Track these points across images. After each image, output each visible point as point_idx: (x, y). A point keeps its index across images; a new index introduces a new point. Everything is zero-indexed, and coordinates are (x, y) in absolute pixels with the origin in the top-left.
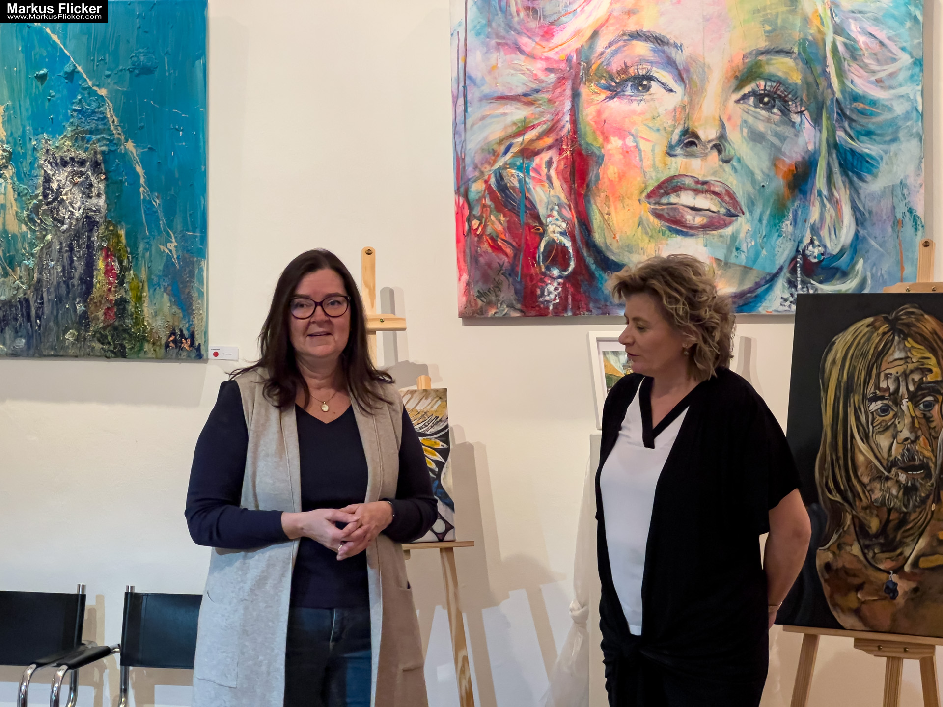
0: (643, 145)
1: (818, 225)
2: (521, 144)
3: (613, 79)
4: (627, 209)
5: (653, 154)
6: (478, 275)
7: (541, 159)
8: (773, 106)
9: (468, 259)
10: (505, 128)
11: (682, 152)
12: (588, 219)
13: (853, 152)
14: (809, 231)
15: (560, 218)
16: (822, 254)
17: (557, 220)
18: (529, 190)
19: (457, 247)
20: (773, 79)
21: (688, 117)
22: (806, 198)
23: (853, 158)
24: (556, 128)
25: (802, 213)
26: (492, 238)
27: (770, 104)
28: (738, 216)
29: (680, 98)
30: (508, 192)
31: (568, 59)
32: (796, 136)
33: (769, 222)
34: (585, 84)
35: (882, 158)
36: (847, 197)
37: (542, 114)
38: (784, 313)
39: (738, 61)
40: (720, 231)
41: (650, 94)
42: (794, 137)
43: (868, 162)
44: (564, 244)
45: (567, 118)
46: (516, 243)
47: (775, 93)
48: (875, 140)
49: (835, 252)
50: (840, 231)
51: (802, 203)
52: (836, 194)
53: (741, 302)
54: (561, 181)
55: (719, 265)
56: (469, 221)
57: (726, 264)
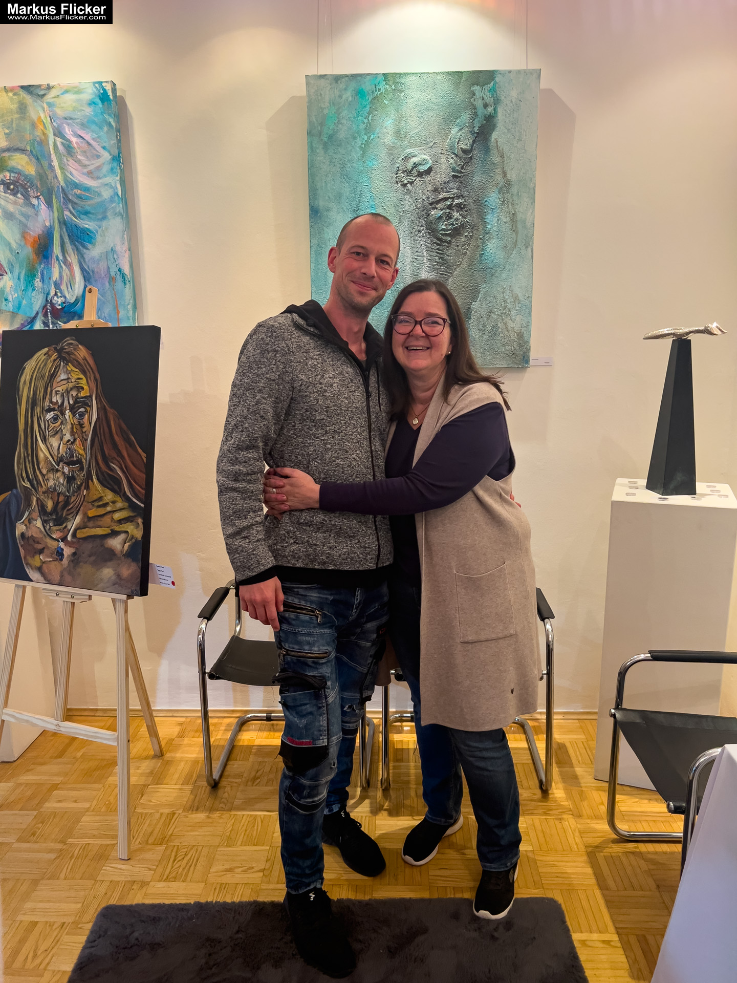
1: (58, 282)
8: (17, 192)
13: (77, 227)
14: (53, 285)
16: (64, 303)
20: (15, 171)
22: (48, 262)
23: (78, 231)
25: (47, 273)
27: (15, 190)
28: (3, 275)
33: (25, 280)
35: (97, 232)
36: (77, 260)
42: (35, 216)
47: (18, 182)
48: (91, 218)
50: (74, 286)
51: (46, 265)
52: (68, 259)
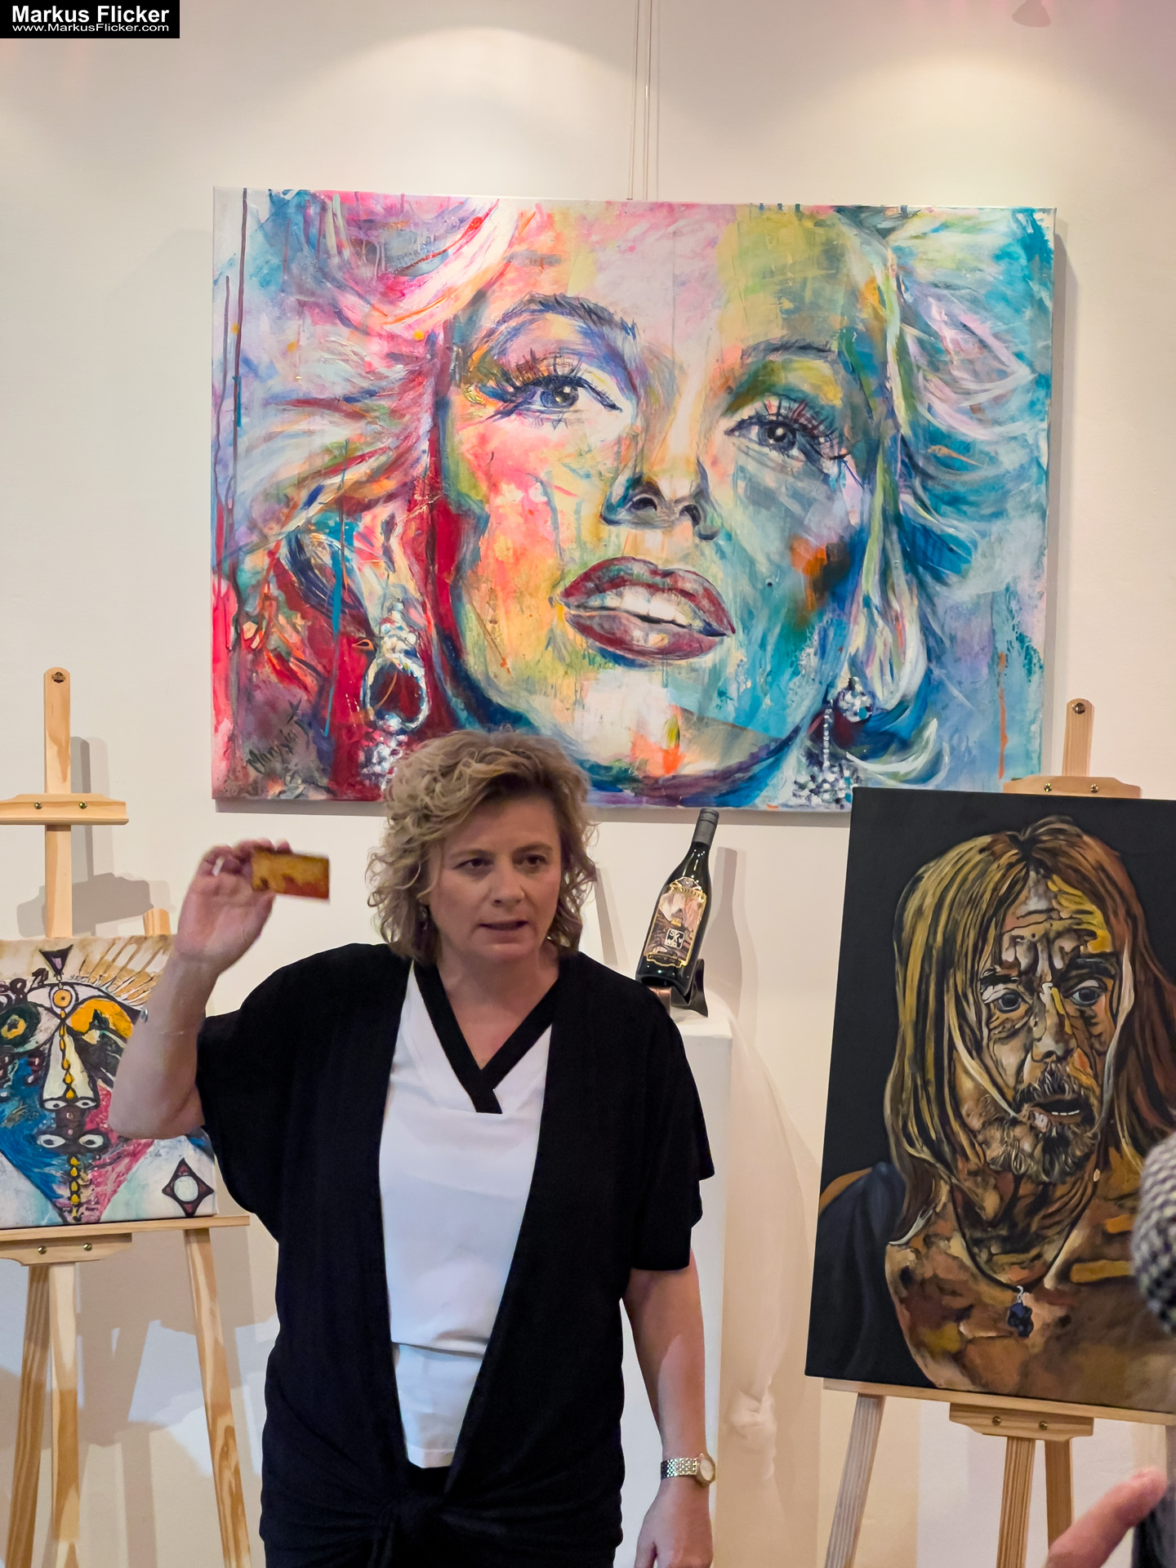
0: (559, 501)
1: (862, 657)
2: (339, 488)
3: (508, 380)
4: (527, 613)
5: (578, 519)
6: (250, 721)
7: (374, 517)
8: (792, 444)
9: (234, 691)
10: (311, 457)
11: (629, 518)
12: (456, 630)
13: (926, 531)
14: (846, 666)
15: (405, 626)
16: (868, 709)
17: (401, 628)
18: (350, 571)
19: (214, 670)
20: (793, 397)
21: (641, 456)
22: (842, 609)
23: (926, 541)
24: (403, 464)
25: (835, 634)
26: (279, 657)
27: (786, 441)
28: (724, 635)
29: (629, 421)
30: (311, 575)
31: (430, 339)
32: (830, 498)
33: (777, 649)
34: (459, 386)
35: (975, 545)
36: (915, 609)
37: (378, 435)
38: (799, 810)
39: (734, 359)
40: (691, 660)
41: (576, 411)
42: (825, 500)
43: (951, 550)
44: (412, 673)
45: (425, 445)
46: (324, 667)
47: (796, 421)
48: (965, 513)
49: (890, 705)
50: (900, 669)
51: (836, 617)
52: (895, 605)
53: (724, 788)
54: (409, 559)
55: (687, 720)
56: (238, 623)
57: (701, 719)
